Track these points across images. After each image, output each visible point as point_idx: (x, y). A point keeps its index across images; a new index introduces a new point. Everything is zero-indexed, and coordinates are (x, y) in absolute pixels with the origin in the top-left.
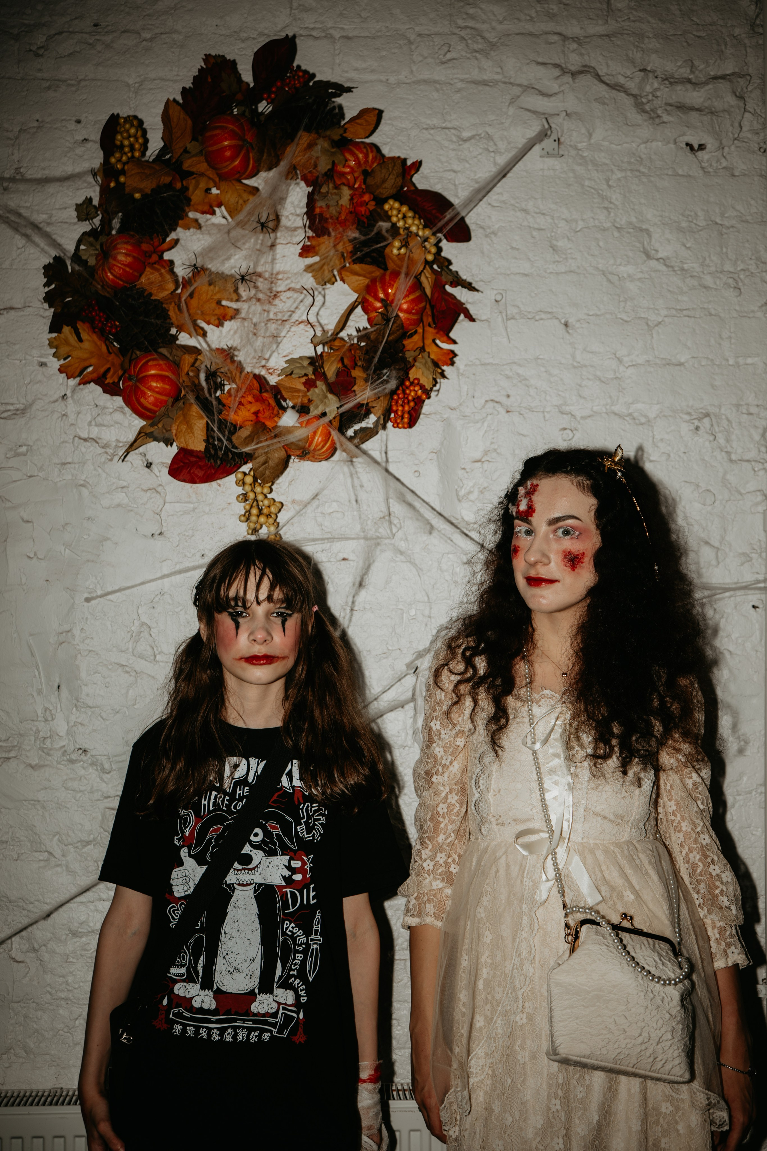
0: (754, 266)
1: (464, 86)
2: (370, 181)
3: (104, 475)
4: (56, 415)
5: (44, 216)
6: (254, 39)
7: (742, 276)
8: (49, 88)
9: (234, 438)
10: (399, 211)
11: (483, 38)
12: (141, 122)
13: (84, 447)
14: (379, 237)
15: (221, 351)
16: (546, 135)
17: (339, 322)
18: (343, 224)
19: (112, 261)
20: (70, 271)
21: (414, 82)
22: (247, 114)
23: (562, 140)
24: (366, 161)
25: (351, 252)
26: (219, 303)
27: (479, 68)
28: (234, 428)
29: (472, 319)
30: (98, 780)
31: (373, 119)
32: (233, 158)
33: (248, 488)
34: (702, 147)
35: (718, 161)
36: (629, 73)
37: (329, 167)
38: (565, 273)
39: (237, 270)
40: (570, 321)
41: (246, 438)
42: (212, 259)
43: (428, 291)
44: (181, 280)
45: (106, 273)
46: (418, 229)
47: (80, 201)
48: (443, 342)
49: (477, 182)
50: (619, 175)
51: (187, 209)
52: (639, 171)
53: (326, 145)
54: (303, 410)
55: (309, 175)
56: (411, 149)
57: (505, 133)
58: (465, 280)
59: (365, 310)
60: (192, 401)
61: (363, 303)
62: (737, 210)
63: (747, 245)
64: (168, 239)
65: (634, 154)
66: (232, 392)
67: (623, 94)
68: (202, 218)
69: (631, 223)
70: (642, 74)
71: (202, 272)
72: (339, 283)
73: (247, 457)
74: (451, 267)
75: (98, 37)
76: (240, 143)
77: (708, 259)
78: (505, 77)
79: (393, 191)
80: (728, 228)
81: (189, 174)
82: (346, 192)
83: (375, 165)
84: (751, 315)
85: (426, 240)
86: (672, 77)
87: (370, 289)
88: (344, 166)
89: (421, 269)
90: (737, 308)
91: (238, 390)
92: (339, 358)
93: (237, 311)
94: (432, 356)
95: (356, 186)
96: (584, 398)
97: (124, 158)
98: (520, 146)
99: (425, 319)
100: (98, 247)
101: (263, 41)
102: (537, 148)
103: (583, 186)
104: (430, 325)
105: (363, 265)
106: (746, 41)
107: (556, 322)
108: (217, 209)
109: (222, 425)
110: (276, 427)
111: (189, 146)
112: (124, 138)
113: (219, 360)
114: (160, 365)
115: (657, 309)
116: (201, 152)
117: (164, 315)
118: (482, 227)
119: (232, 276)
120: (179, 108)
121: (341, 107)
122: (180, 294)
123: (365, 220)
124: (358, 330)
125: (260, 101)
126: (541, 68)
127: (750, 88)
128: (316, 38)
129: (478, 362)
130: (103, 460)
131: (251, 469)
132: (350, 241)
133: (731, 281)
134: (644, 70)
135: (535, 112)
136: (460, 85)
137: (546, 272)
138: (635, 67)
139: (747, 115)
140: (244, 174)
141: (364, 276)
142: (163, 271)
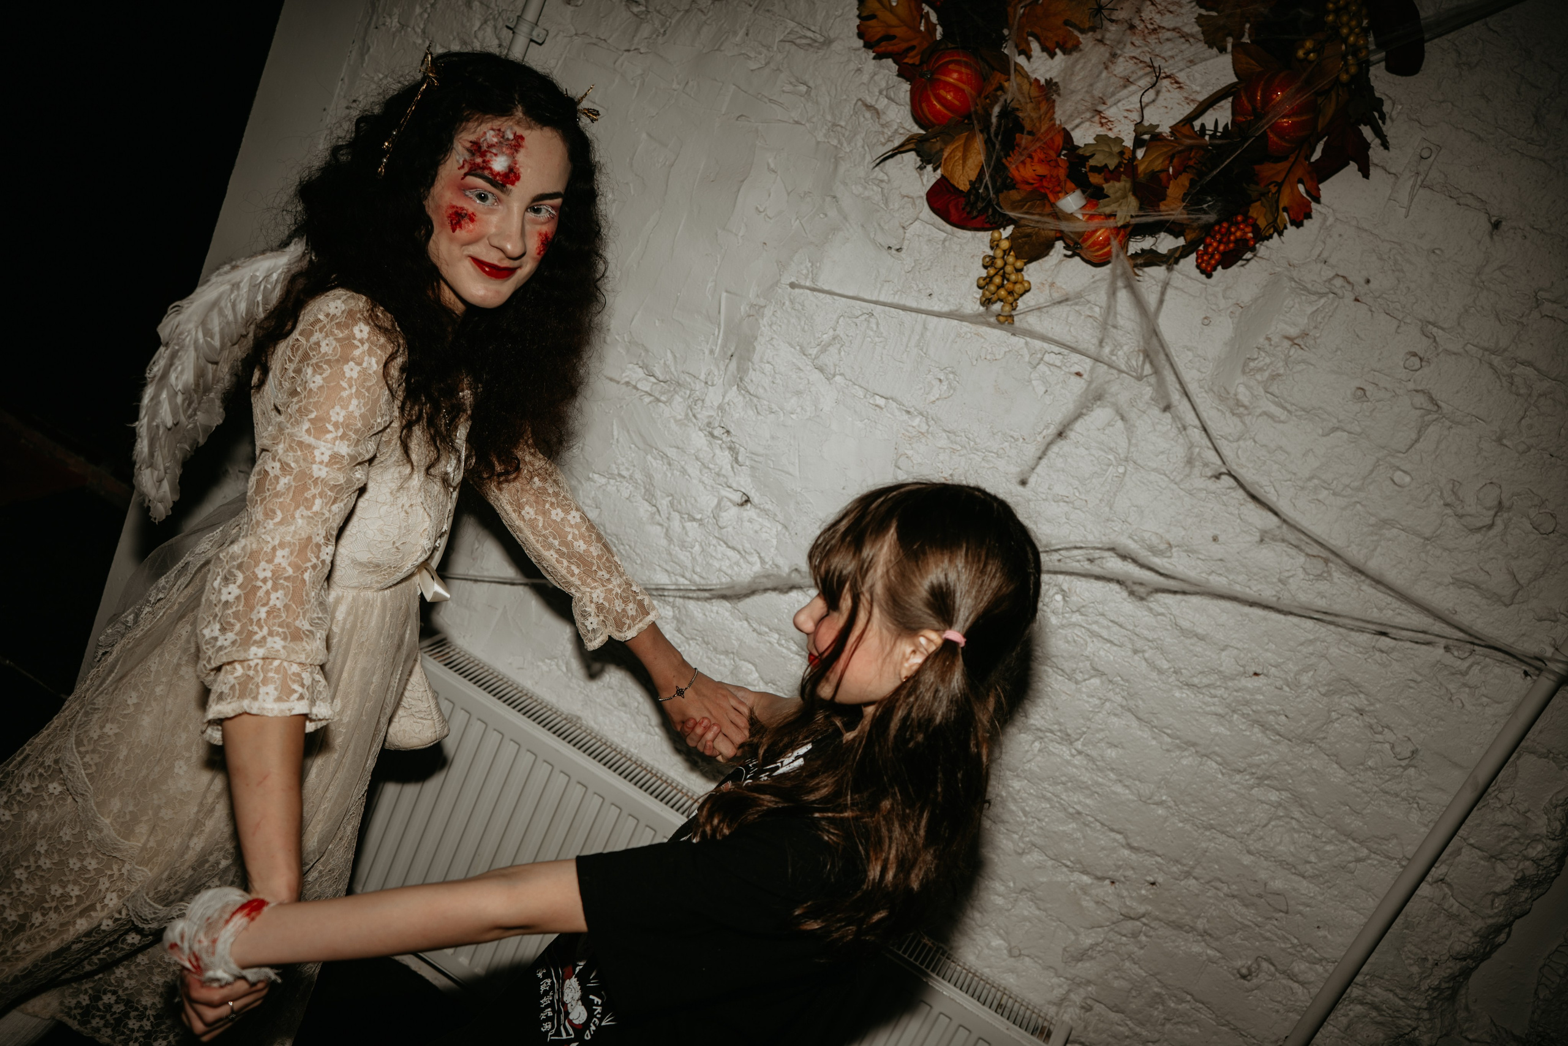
9: (1002, 195)
13: (863, 115)
14: (1292, 26)
15: (1037, 84)
26: (1066, 23)
28: (1008, 184)
29: (1367, 171)
30: (729, 467)
33: (999, 253)
41: (1015, 202)
59: (1234, 106)
60: (978, 131)
61: (1236, 96)
72: (1226, 55)
73: (1010, 222)
74: (1373, 91)
87: (1252, 82)
92: (1170, 153)
93: (1077, 46)
96: (1462, 329)
99: (1304, 148)
105: (1262, 50)
107: (1483, 217)
109: (998, 172)
110: (1053, 205)
114: (965, 74)
124: (1216, 126)
129: (1353, 223)
130: (875, 140)
141: (1256, 62)
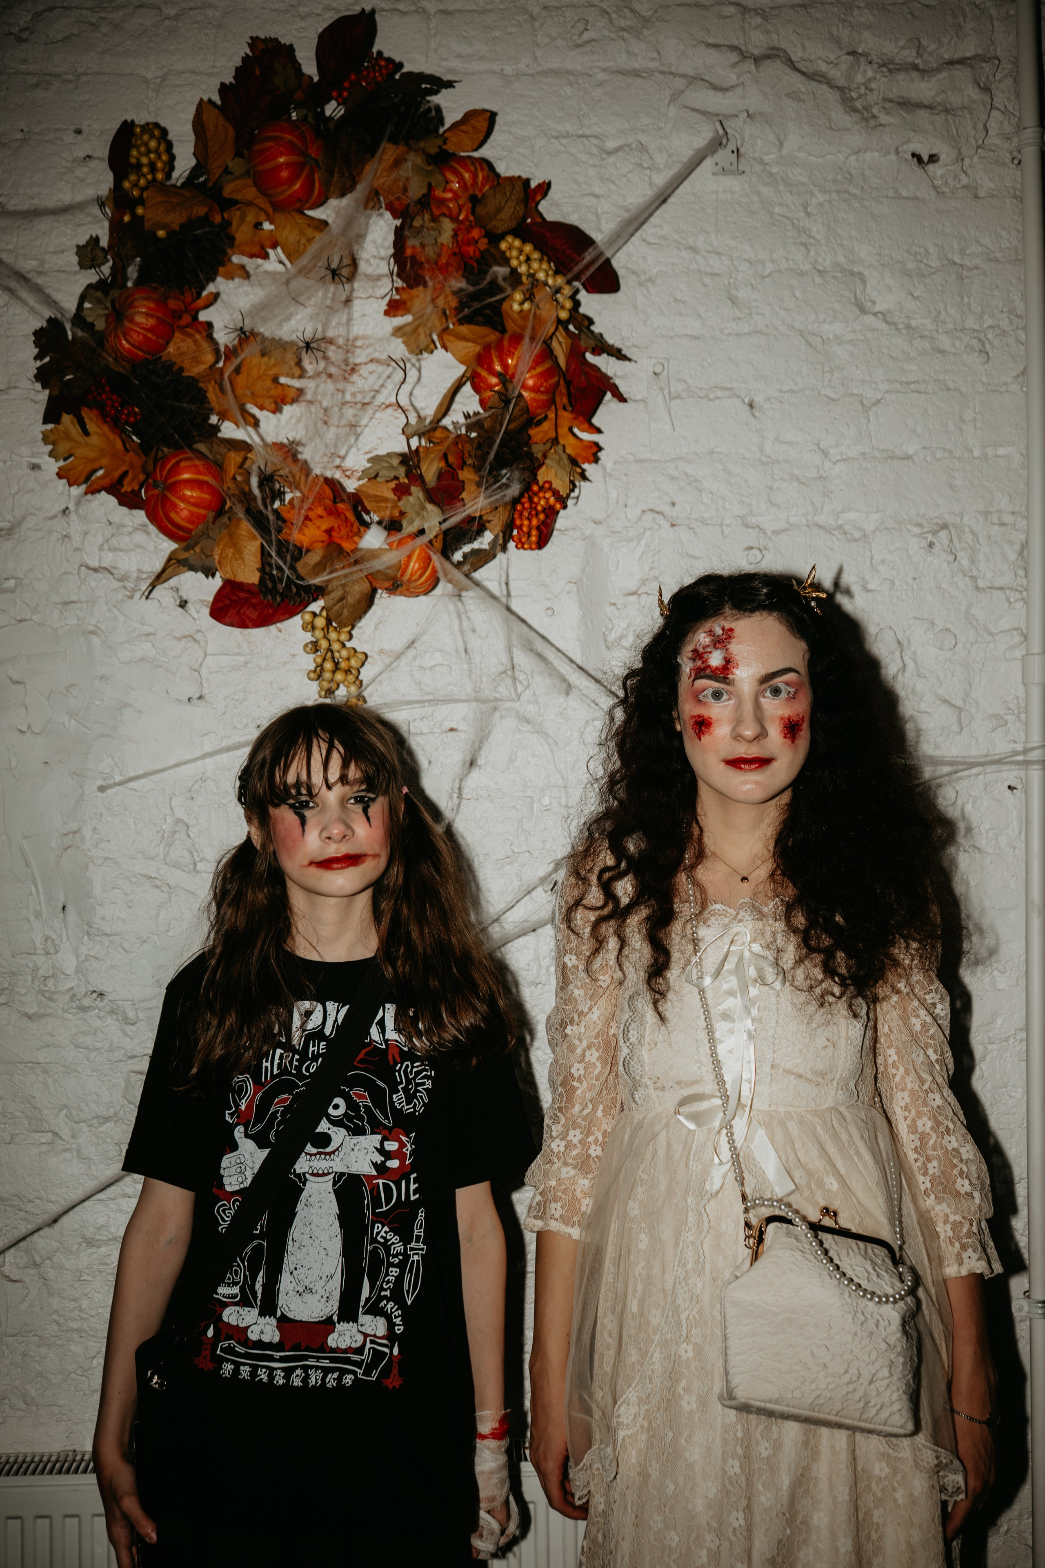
0: (1007, 322)
1: (607, 77)
2: (480, 210)
3: (122, 618)
4: (54, 537)
5: (34, 263)
6: (318, 15)
7: (990, 336)
8: (37, 85)
9: (299, 566)
10: (521, 251)
11: (632, 11)
12: (164, 132)
13: (93, 580)
14: (494, 288)
15: (279, 446)
16: (721, 144)
17: (441, 405)
18: (444, 270)
19: (127, 324)
20: (70, 338)
21: (538, 73)
22: (310, 119)
23: (742, 150)
24: (475, 183)
25: (456, 309)
26: (275, 380)
27: (628, 52)
28: (299, 553)
29: (622, 399)
30: (120, 1034)
31: (483, 124)
32: (291, 181)
33: (319, 634)
34: (933, 159)
35: (956, 177)
36: (832, 57)
37: (424, 191)
38: (749, 334)
39: (300, 335)
40: (756, 400)
41: (315, 566)
42: (265, 320)
43: (562, 361)
44: (222, 349)
45: (120, 341)
46: (547, 275)
47: (82, 241)
48: (582, 430)
49: (627, 210)
50: (821, 198)
51: (229, 251)
52: (849, 193)
53: (419, 161)
54: (392, 526)
55: (396, 203)
56: (536, 165)
57: (665, 142)
58: (613, 346)
59: (476, 388)
60: (241, 515)
61: (474, 379)
62: (982, 245)
63: (996, 293)
64: (205, 293)
65: (841, 169)
66: (296, 502)
67: (825, 87)
68: (251, 264)
69: (838, 264)
70: (851, 58)
71: (252, 338)
72: (440, 351)
73: (318, 592)
74: (592, 328)
75: (103, 15)
76: (301, 159)
77: (943, 313)
78: (664, 65)
79: (512, 224)
80: (971, 269)
81: (233, 203)
82: (448, 227)
83: (487, 188)
84: (1003, 389)
85: (558, 290)
86: (892, 62)
87: (482, 359)
88: (444, 190)
89: (552, 330)
90: (984, 379)
91: (303, 499)
92: (441, 454)
93: (301, 392)
94: (569, 451)
95: (461, 217)
96: (777, 506)
97: (142, 182)
98: (685, 160)
99: (558, 400)
100: (109, 305)
101: (330, 18)
102: (708, 163)
103: (771, 214)
104: (564, 408)
105: (473, 327)
106: (993, 11)
107: (737, 401)
108: (271, 252)
109: (283, 547)
110: (357, 549)
111: (230, 164)
112: (141, 154)
113: (276, 459)
114: (196, 466)
115: (875, 383)
116: (247, 172)
117: (201, 397)
118: (634, 273)
119: (293, 343)
120: (216, 111)
121: (438, 109)
122: (221, 370)
123: (475, 265)
124: (467, 416)
125: (328, 101)
126: (713, 52)
127: (998, 76)
128: (404, 13)
129: (631, 458)
130: (120, 597)
131: (323, 608)
132: (454, 293)
133: (975, 342)
134: (853, 53)
135: (704, 113)
136: (601, 76)
137: (722, 333)
138: (841, 49)
139: (994, 113)
140: (307, 201)
141: (474, 342)
142: (198, 336)
